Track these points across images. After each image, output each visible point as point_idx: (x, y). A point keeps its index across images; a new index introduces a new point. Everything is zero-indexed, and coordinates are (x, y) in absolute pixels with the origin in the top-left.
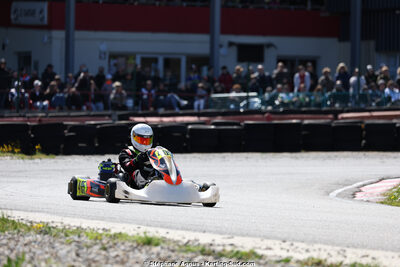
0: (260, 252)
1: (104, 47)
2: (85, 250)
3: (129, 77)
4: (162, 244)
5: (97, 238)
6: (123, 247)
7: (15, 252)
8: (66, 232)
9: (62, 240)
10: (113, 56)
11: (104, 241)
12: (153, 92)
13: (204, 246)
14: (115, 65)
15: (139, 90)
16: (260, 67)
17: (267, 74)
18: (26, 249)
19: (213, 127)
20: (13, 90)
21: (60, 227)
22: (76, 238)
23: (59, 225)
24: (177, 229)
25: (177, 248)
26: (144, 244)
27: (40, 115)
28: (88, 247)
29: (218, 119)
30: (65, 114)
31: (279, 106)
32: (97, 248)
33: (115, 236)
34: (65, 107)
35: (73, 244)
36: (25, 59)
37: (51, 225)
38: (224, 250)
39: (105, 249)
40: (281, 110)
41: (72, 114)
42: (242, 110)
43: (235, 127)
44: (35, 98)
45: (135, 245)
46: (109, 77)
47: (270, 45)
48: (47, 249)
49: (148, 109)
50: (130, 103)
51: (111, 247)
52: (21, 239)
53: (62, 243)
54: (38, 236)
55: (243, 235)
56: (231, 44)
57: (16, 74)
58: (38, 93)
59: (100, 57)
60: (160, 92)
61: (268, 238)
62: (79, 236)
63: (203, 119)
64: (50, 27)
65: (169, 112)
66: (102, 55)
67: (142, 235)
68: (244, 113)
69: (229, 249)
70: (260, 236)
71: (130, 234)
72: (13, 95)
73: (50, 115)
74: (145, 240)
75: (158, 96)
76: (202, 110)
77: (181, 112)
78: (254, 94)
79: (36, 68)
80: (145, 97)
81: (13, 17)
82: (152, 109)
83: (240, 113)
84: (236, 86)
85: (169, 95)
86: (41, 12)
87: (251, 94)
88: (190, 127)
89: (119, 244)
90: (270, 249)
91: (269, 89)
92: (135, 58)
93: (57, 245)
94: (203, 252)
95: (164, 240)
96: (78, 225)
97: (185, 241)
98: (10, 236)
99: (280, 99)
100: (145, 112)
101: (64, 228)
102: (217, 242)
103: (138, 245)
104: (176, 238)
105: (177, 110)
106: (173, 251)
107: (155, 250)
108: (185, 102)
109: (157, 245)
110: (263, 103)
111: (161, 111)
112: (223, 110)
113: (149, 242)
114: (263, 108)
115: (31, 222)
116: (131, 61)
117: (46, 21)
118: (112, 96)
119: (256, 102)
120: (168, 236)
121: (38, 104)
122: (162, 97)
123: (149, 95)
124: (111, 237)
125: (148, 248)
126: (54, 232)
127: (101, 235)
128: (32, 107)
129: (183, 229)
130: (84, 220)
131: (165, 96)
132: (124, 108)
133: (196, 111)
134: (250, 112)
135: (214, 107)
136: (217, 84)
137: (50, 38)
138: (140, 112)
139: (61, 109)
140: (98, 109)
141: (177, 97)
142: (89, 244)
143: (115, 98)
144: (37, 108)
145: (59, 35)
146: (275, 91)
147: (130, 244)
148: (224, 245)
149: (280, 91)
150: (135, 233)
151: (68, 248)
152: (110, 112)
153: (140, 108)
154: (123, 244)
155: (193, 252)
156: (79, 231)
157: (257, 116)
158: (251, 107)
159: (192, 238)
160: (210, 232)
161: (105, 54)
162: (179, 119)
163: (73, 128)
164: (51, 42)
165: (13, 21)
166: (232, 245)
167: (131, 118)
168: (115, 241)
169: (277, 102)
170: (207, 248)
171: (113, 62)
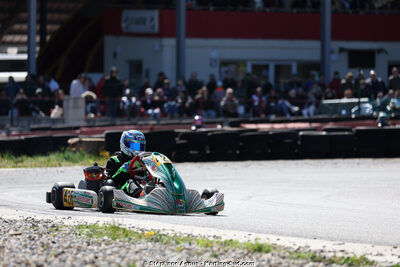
0: (371, 258)
1: (215, 54)
2: (196, 257)
3: (239, 84)
4: (273, 252)
5: (208, 245)
6: (233, 254)
7: (126, 259)
8: (177, 240)
9: (173, 248)
10: (224, 63)
11: (215, 249)
12: (264, 98)
13: (315, 252)
14: (226, 72)
15: (250, 97)
16: (372, 72)
17: (380, 80)
18: (137, 257)
19: (324, 133)
20: (124, 99)
21: (171, 234)
22: (187, 246)
23: (170, 232)
24: (288, 235)
25: (287, 254)
26: (255, 251)
27: (152, 122)
28: (199, 254)
29: (330, 126)
30: (177, 121)
31: (390, 112)
32: (208, 255)
33: (226, 243)
34: (176, 115)
35: (184, 251)
36: (136, 67)
37: (161, 233)
38: (335, 256)
39: (216, 256)
40: (393, 115)
41: (184, 121)
42: (353, 116)
43: (346, 133)
44: (147, 106)
45: (246, 252)
46: (220, 84)
47: (380, 51)
48: (158, 257)
49: (259, 116)
50: (241, 110)
51: (222, 254)
52: (132, 246)
53: (173, 251)
54: (149, 244)
55: (354, 242)
56: (342, 50)
57: (127, 82)
58: (149, 101)
59: (211, 65)
60: (270, 99)
61: (379, 244)
62: (190, 244)
63: (314, 125)
64: (161, 35)
65: (280, 118)
66: (212, 62)
67: (253, 242)
68: (356, 119)
69: (339, 255)
70: (371, 243)
71: (241, 241)
72: (124, 103)
73: (162, 122)
74: (256, 247)
75: (268, 103)
76: (313, 117)
77: (293, 118)
78: (366, 99)
79: (147, 76)
80: (256, 104)
81: (124, 25)
82: (263, 116)
83: (352, 119)
84: (348, 92)
85: (280, 102)
86: (152, 20)
87: (363, 100)
88: (301, 133)
89: (230, 251)
90: (381, 255)
91: (380, 94)
92: (245, 65)
93: (168, 252)
94: (314, 259)
95: (275, 247)
96: (189, 232)
97: (296, 248)
98: (121, 244)
99: (391, 104)
100: (256, 119)
101: (175, 236)
102: (327, 249)
103: (249, 252)
104: (287, 245)
105: (288, 117)
106: (284, 258)
107: (266, 256)
108: (296, 109)
109: (267, 252)
110: (374, 109)
111: (273, 117)
112: (334, 116)
113: (259, 249)
114: (375, 114)
115: (142, 230)
116: (242, 68)
117: (156, 29)
118: (222, 103)
119: (368, 108)
120: (279, 243)
121: (150, 111)
122: (273, 104)
123: (260, 102)
124: (221, 244)
125: (258, 255)
126: (165, 239)
127: (212, 242)
128: (144, 115)
129: (294, 235)
130: (195, 228)
131: (276, 103)
132: (236, 115)
133: (306, 117)
134: (361, 118)
135: (326, 113)
136: (328, 90)
137: (161, 46)
138: (251, 119)
139: (173, 117)
140: (209, 116)
141: (288, 104)
142: (199, 251)
143: (226, 105)
144: (149, 115)
145: (169, 43)
146: (386, 97)
147: (240, 251)
148: (334, 252)
149: (392, 96)
150: (246, 240)
151: (179, 256)
152: (221, 119)
153: (251, 114)
154: (234, 251)
155: (303, 258)
156: (190, 239)
157: (368, 122)
158: (362, 113)
159: (303, 245)
160: (321, 238)
161: (215, 61)
162: (291, 126)
163: (185, 136)
164: (161, 51)
165: (124, 30)
166: (343, 251)
167: (243, 125)
168: (226, 248)
169: (389, 108)
170: (318, 255)
171: (224, 69)
